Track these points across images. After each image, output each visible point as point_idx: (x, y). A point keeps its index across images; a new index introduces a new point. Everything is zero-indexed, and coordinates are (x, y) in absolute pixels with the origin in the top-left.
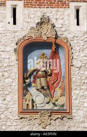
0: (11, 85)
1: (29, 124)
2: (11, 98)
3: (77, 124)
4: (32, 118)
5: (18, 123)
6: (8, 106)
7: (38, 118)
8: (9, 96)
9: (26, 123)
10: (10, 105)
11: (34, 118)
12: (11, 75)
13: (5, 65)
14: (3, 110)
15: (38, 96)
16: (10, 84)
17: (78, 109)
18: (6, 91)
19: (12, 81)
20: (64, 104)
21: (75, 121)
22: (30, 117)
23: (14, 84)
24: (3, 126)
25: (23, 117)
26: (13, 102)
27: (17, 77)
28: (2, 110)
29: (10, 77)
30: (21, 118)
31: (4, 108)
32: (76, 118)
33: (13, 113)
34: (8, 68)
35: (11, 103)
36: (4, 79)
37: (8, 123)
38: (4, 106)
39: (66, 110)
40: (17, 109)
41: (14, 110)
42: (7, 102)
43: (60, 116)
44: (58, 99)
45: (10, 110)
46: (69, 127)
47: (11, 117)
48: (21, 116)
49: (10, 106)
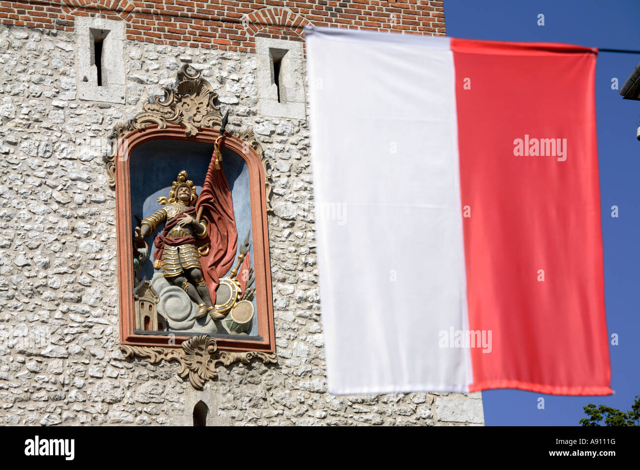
0: (98, 257)
1: (152, 375)
2: (98, 295)
3: (291, 381)
4: (162, 356)
5: (123, 371)
6: (89, 319)
7: (179, 358)
8: (90, 290)
9: (145, 372)
10: (97, 317)
11: (169, 357)
12: (97, 229)
13: (79, 198)
14: (74, 331)
15: (171, 296)
16: (93, 255)
17: (292, 338)
18: (84, 276)
19: (99, 245)
20: (251, 321)
21: (285, 371)
22: (157, 354)
23: (105, 256)
24: (76, 378)
25: (137, 352)
26: (105, 307)
27: (114, 235)
28: (72, 329)
29: (94, 236)
30: (131, 358)
31: (78, 325)
32: (287, 362)
33: (104, 341)
34: (88, 210)
35: (99, 311)
36: (75, 239)
37: (90, 370)
38: (79, 318)
39: (258, 338)
40: (117, 329)
41: (108, 331)
42: (87, 308)
43: (243, 355)
44: (230, 310)
45: (97, 330)
46: (269, 387)
47: (100, 353)
48: (130, 350)
49: (96, 320)
